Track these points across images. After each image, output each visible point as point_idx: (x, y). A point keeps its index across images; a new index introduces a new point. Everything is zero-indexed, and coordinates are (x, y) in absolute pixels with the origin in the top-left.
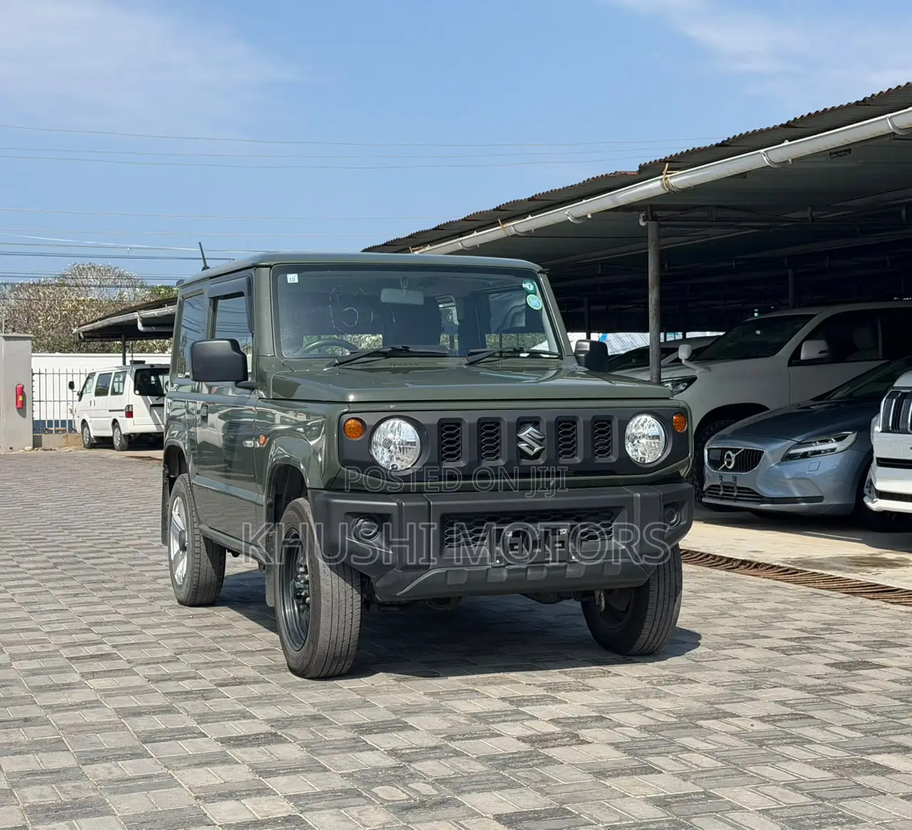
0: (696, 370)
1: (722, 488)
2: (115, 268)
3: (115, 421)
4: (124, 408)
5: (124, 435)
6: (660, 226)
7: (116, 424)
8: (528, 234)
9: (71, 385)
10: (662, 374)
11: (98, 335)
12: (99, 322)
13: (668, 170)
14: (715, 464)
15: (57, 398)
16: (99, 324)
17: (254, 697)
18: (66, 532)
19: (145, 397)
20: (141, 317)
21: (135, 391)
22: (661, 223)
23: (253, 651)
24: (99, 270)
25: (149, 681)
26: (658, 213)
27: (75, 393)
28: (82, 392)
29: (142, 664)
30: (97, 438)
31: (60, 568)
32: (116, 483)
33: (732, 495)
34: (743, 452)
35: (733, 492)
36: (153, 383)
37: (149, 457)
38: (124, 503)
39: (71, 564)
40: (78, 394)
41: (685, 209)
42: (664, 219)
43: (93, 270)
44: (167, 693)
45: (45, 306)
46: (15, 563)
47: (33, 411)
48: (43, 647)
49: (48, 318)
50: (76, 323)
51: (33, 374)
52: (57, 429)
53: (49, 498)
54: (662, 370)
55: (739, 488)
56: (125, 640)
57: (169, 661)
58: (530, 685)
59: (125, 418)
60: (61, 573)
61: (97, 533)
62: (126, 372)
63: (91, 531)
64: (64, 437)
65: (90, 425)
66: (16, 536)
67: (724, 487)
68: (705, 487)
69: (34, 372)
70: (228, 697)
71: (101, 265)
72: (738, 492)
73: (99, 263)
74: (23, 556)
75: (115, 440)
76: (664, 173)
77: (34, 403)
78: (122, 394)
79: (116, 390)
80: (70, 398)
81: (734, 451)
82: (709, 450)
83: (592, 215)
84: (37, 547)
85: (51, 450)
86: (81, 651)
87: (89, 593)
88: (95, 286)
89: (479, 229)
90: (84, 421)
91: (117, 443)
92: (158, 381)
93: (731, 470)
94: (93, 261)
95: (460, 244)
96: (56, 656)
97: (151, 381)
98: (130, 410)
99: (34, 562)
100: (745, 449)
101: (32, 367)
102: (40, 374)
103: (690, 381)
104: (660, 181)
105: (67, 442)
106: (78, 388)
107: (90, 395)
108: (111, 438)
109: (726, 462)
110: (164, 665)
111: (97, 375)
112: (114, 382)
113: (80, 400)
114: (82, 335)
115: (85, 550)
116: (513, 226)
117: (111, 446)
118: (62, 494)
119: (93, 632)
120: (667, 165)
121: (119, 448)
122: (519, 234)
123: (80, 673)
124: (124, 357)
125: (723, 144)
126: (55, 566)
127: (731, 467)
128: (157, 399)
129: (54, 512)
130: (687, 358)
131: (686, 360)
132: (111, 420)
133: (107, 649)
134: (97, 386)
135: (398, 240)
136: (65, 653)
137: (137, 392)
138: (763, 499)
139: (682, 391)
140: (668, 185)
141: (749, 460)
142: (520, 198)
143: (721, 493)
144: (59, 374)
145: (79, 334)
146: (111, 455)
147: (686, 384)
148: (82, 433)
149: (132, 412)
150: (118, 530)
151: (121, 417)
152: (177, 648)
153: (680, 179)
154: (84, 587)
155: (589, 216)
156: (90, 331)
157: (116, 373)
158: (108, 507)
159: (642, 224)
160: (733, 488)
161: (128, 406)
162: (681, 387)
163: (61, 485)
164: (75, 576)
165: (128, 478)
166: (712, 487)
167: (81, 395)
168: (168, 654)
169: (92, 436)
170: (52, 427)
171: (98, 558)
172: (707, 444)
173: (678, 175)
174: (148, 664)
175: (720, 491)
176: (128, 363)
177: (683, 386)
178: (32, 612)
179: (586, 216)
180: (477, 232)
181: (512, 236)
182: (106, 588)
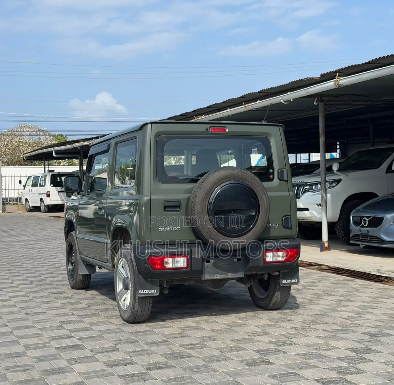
0: (341, 176)
1: (361, 236)
2: (37, 126)
3: (41, 199)
4: (46, 193)
5: (46, 205)
6: (325, 105)
7: (42, 200)
8: (258, 110)
9: (20, 182)
10: (327, 177)
11: (32, 158)
12: (33, 152)
13: (338, 76)
14: (357, 223)
15: (13, 188)
16: (34, 153)
17: (171, 379)
18: (32, 261)
19: (56, 187)
20: (55, 150)
21: (51, 184)
22: (325, 103)
23: (157, 343)
24: (29, 127)
25: (107, 366)
26: (324, 98)
27: (22, 186)
28: (25, 185)
29: (99, 352)
30: (33, 207)
31: (35, 283)
32: (47, 232)
33: (367, 240)
34: (373, 218)
35: (368, 238)
36: (59, 181)
37: (59, 216)
38: (55, 243)
39: (39, 281)
40: (23, 186)
41: (337, 96)
42: (327, 101)
43: (26, 127)
44: (120, 376)
45: (4, 144)
46: (10, 281)
47: (2, 195)
48: (40, 339)
49: (6, 150)
50: (19, 152)
51: (2, 177)
52: (13, 202)
53: (18, 240)
54: (327, 175)
55: (370, 236)
56: (84, 334)
57: (113, 351)
58: (326, 369)
59: (46, 198)
60: (36, 287)
61: (47, 261)
62: (46, 176)
63: (43, 260)
64: (17, 207)
65: (29, 200)
66: (7, 263)
67: (362, 235)
68: (351, 235)
69: (2, 176)
70: (157, 379)
71: (30, 125)
72: (370, 238)
73: (30, 124)
74: (14, 276)
75: (41, 208)
76: (336, 77)
77: (3, 191)
78: (44, 186)
79: (41, 184)
80: (20, 188)
81: (368, 217)
82: (353, 217)
83: (293, 100)
84: (20, 271)
85: (11, 212)
86: (62, 343)
87: (55, 301)
88: (27, 135)
89: (231, 107)
90: (26, 199)
91: (42, 209)
92: (61, 179)
93: (367, 227)
94: (27, 123)
95: (221, 115)
96: (49, 346)
97: (57, 180)
98: (49, 194)
99: (20, 280)
100: (374, 217)
101: (2, 174)
102: (5, 177)
103: (338, 181)
104: (334, 82)
105: (18, 209)
106: (23, 183)
107: (29, 187)
108: (40, 207)
109: (363, 223)
110: (111, 353)
111: (32, 177)
112: (41, 180)
113: (24, 189)
114: (25, 158)
115: (44, 272)
116: (251, 105)
117: (40, 210)
118: (23, 238)
119: (65, 329)
120: (338, 74)
121: (43, 212)
122: (254, 109)
123: (66, 360)
124: (45, 168)
125: (369, 63)
126: (32, 282)
127: (366, 225)
128: (61, 188)
129: (22, 249)
130: (336, 170)
131: (337, 171)
132: (40, 198)
133: (76, 342)
134: (32, 182)
135: (187, 113)
136: (54, 344)
137: (52, 185)
138: (384, 242)
139: (334, 186)
140: (338, 84)
141: (376, 222)
142: (253, 92)
143: (361, 238)
144: (14, 177)
145: (24, 158)
146: (41, 215)
147: (336, 183)
148: (26, 204)
149: (50, 195)
150: (57, 259)
151: (44, 197)
152: (115, 340)
153: (345, 81)
154: (51, 297)
155: (292, 100)
156: (29, 157)
157: (42, 176)
158: (48, 246)
159: (315, 103)
160: (367, 236)
161: (48, 192)
162: (334, 185)
163: (21, 233)
164: (44, 289)
165: (53, 228)
166: (355, 236)
167: (25, 186)
168: (111, 345)
169: (30, 206)
170: (11, 202)
171: (53, 277)
172: (352, 213)
173: (343, 79)
174: (102, 352)
175: (360, 237)
176: (46, 171)
177: (335, 184)
178: (28, 314)
179: (290, 100)
180: (230, 109)
181: (250, 110)
182: (62, 297)
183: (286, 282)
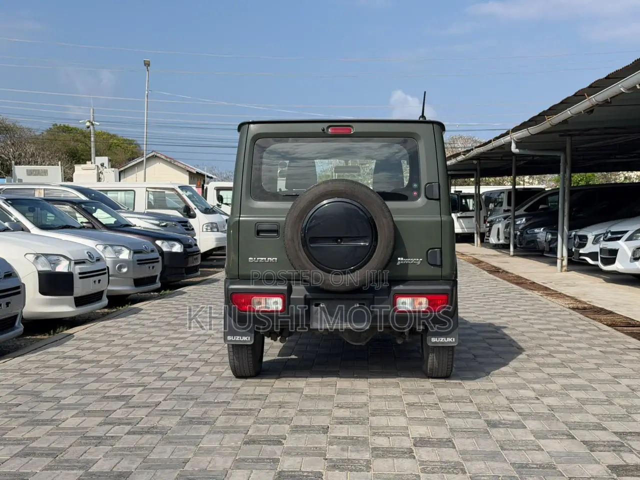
24: (464, 139)
94: (462, 134)
179: (636, 87)
183: (438, 340)
